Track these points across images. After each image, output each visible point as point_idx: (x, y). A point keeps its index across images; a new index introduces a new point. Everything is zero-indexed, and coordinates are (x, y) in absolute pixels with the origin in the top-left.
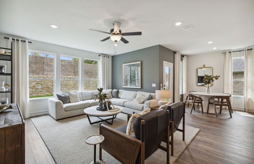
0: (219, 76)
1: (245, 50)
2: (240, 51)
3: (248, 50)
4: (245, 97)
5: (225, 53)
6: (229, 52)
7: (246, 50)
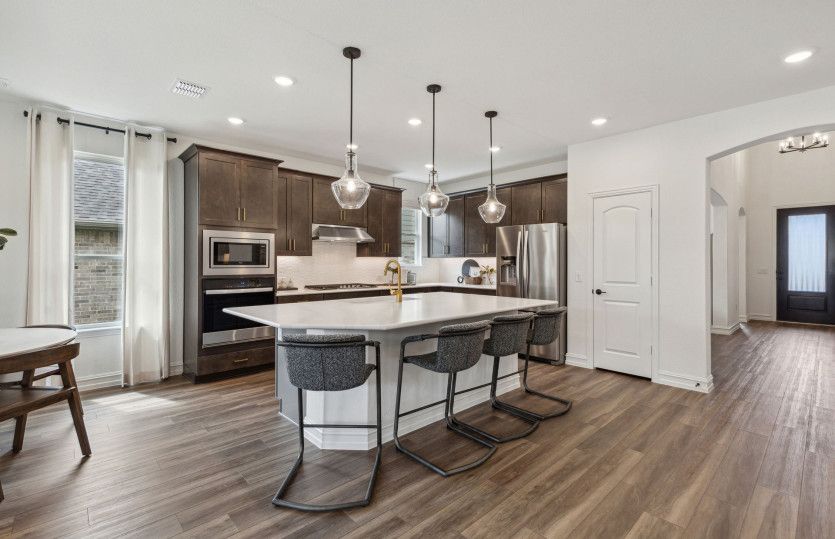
0: (13, 233)
1: (126, 129)
2: (108, 130)
3: (137, 134)
4: (127, 325)
5: (39, 116)
6: (60, 120)
7: (129, 131)
